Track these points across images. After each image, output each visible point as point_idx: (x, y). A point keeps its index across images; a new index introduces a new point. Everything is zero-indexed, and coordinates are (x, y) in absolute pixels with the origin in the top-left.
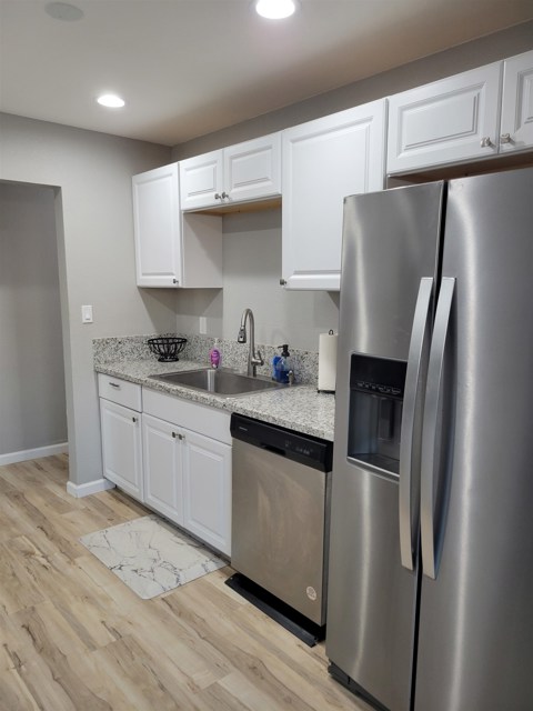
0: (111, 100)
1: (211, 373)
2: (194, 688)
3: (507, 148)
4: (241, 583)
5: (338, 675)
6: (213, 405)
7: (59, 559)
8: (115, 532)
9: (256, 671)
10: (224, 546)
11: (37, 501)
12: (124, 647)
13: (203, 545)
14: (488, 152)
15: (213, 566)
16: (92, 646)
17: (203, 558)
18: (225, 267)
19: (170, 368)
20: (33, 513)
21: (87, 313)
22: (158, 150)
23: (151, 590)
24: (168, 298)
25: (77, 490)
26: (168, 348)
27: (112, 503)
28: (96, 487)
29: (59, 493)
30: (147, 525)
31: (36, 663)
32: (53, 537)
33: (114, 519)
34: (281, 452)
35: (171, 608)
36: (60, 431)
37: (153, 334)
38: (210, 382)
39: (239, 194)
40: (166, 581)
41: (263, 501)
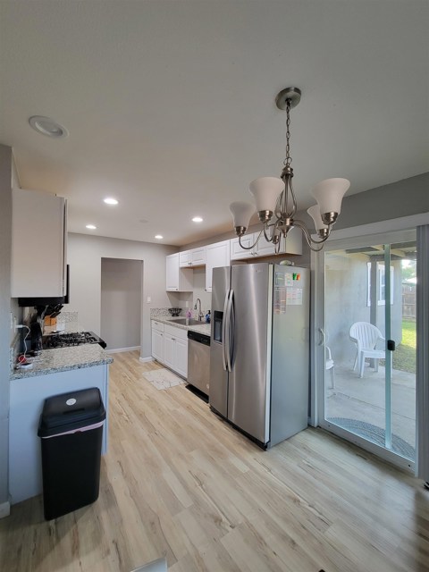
0: (159, 237)
1: (187, 320)
2: (169, 410)
3: (256, 256)
4: (191, 387)
5: (213, 410)
6: (183, 328)
7: (134, 379)
8: (152, 372)
9: (188, 408)
10: (185, 375)
11: (129, 363)
12: (150, 400)
13: (181, 377)
14: (252, 256)
15: (182, 382)
16: (141, 399)
17: (180, 380)
18: (193, 285)
19: (175, 318)
20: (128, 366)
21: (149, 300)
22: (176, 248)
23: (162, 387)
24: (177, 295)
25: (143, 360)
26: (176, 312)
27: (154, 365)
28: (149, 359)
29: (136, 361)
30: (164, 370)
31: (124, 402)
32: (134, 373)
33: (153, 369)
34: (200, 342)
35: (167, 392)
36: (138, 343)
37: (171, 307)
38: (187, 323)
39: (195, 263)
40: (167, 385)
41: (196, 358)
